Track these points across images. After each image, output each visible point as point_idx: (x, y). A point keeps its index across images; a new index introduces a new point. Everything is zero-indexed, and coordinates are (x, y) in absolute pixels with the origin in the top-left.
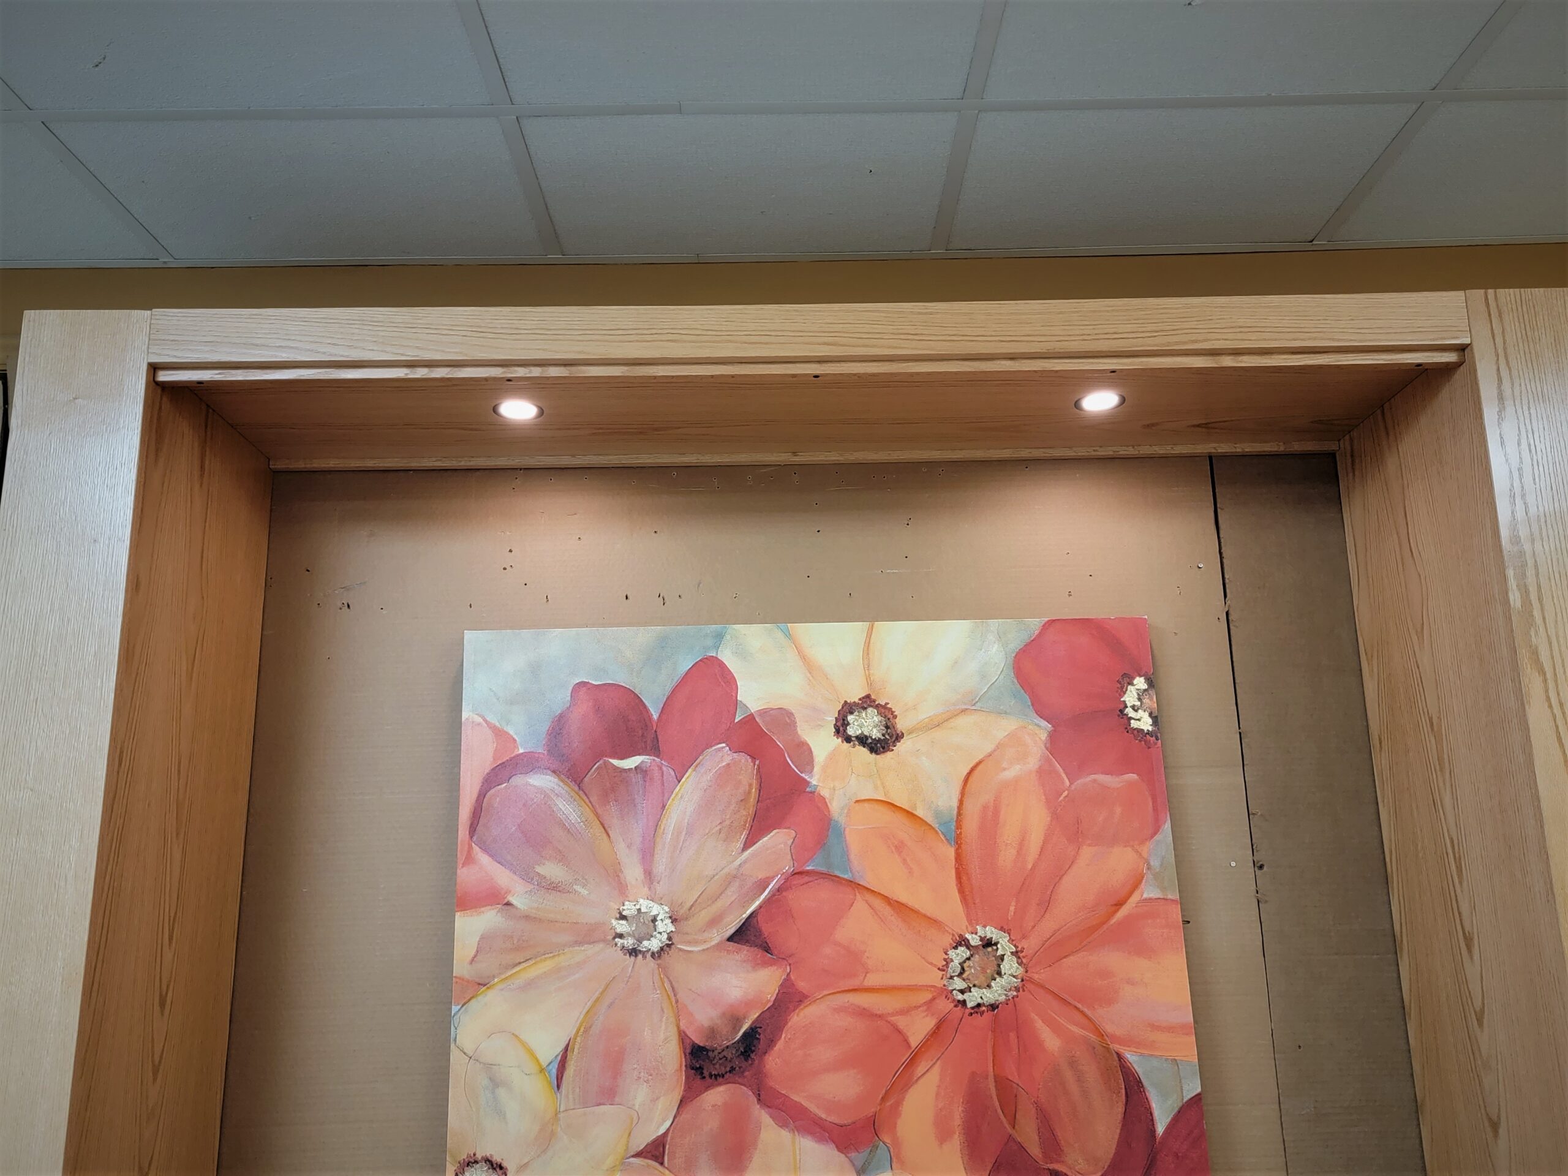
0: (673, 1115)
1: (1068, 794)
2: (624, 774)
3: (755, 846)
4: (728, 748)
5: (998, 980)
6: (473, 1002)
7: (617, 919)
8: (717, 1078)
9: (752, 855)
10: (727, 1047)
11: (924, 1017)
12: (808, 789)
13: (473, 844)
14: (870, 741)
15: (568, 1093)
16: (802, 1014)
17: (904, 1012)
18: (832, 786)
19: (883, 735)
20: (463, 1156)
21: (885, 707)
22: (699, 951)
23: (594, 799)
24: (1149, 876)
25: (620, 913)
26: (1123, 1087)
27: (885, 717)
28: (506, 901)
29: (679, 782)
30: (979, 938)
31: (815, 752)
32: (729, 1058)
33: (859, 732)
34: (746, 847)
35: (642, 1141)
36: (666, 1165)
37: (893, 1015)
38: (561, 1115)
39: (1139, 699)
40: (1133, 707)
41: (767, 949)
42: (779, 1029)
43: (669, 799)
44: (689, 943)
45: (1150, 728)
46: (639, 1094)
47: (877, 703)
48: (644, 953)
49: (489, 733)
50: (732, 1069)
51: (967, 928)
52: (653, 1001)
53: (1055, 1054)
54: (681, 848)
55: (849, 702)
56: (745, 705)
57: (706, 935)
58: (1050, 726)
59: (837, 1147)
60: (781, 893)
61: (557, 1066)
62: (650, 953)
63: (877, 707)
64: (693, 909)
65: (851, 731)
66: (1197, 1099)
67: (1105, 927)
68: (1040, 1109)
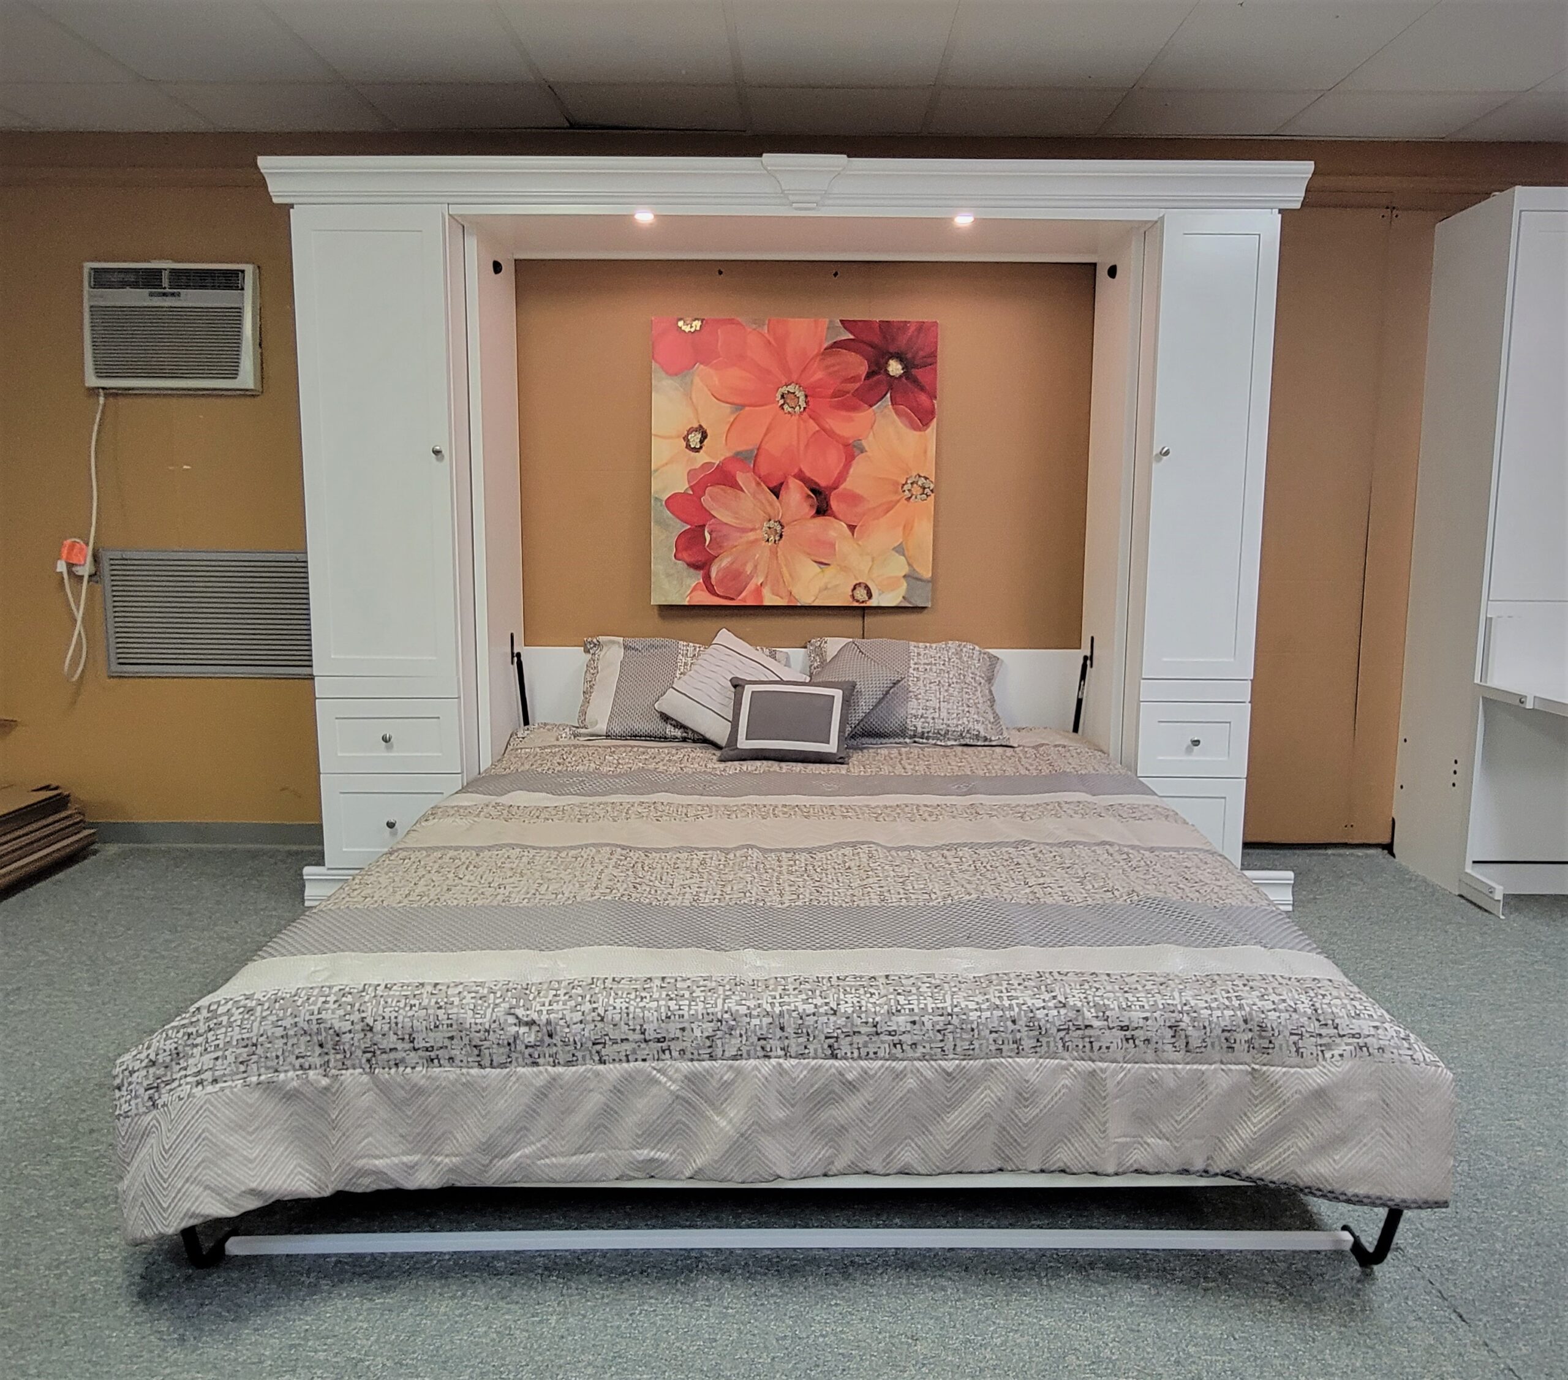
0: (840, 521)
1: (726, 358)
2: (712, 539)
3: (743, 487)
4: (703, 497)
5: (797, 393)
6: (797, 598)
7: (768, 542)
8: (828, 504)
9: (746, 488)
10: (817, 500)
11: (809, 424)
12: (721, 465)
13: (738, 599)
14: (702, 438)
15: (831, 561)
16: (806, 471)
17: (807, 432)
18: (719, 454)
19: (700, 432)
20: (851, 600)
21: (687, 431)
22: (782, 510)
23: (721, 551)
24: (759, 329)
25: (766, 540)
26: (836, 349)
27: (693, 431)
28: (760, 585)
29: (715, 517)
30: (780, 400)
31: (706, 461)
33: (698, 443)
34: (742, 491)
35: (849, 533)
36: (857, 524)
37: (808, 436)
38: (839, 563)
39: (688, 325)
40: (691, 327)
41: (782, 484)
42: (811, 480)
43: (723, 522)
44: (779, 514)
45: (700, 322)
46: (833, 534)
47: (686, 434)
48: (782, 532)
49: (692, 595)
50: (825, 499)
51: (776, 404)
52: (799, 528)
53: (824, 374)
54: (742, 517)
55: (685, 446)
56: (686, 489)
57: (776, 507)
58: (698, 363)
59: (853, 460)
60: (761, 477)
61: (822, 565)
63: (688, 435)
64: (766, 512)
65: (698, 446)
66: (841, 321)
68: (842, 382)
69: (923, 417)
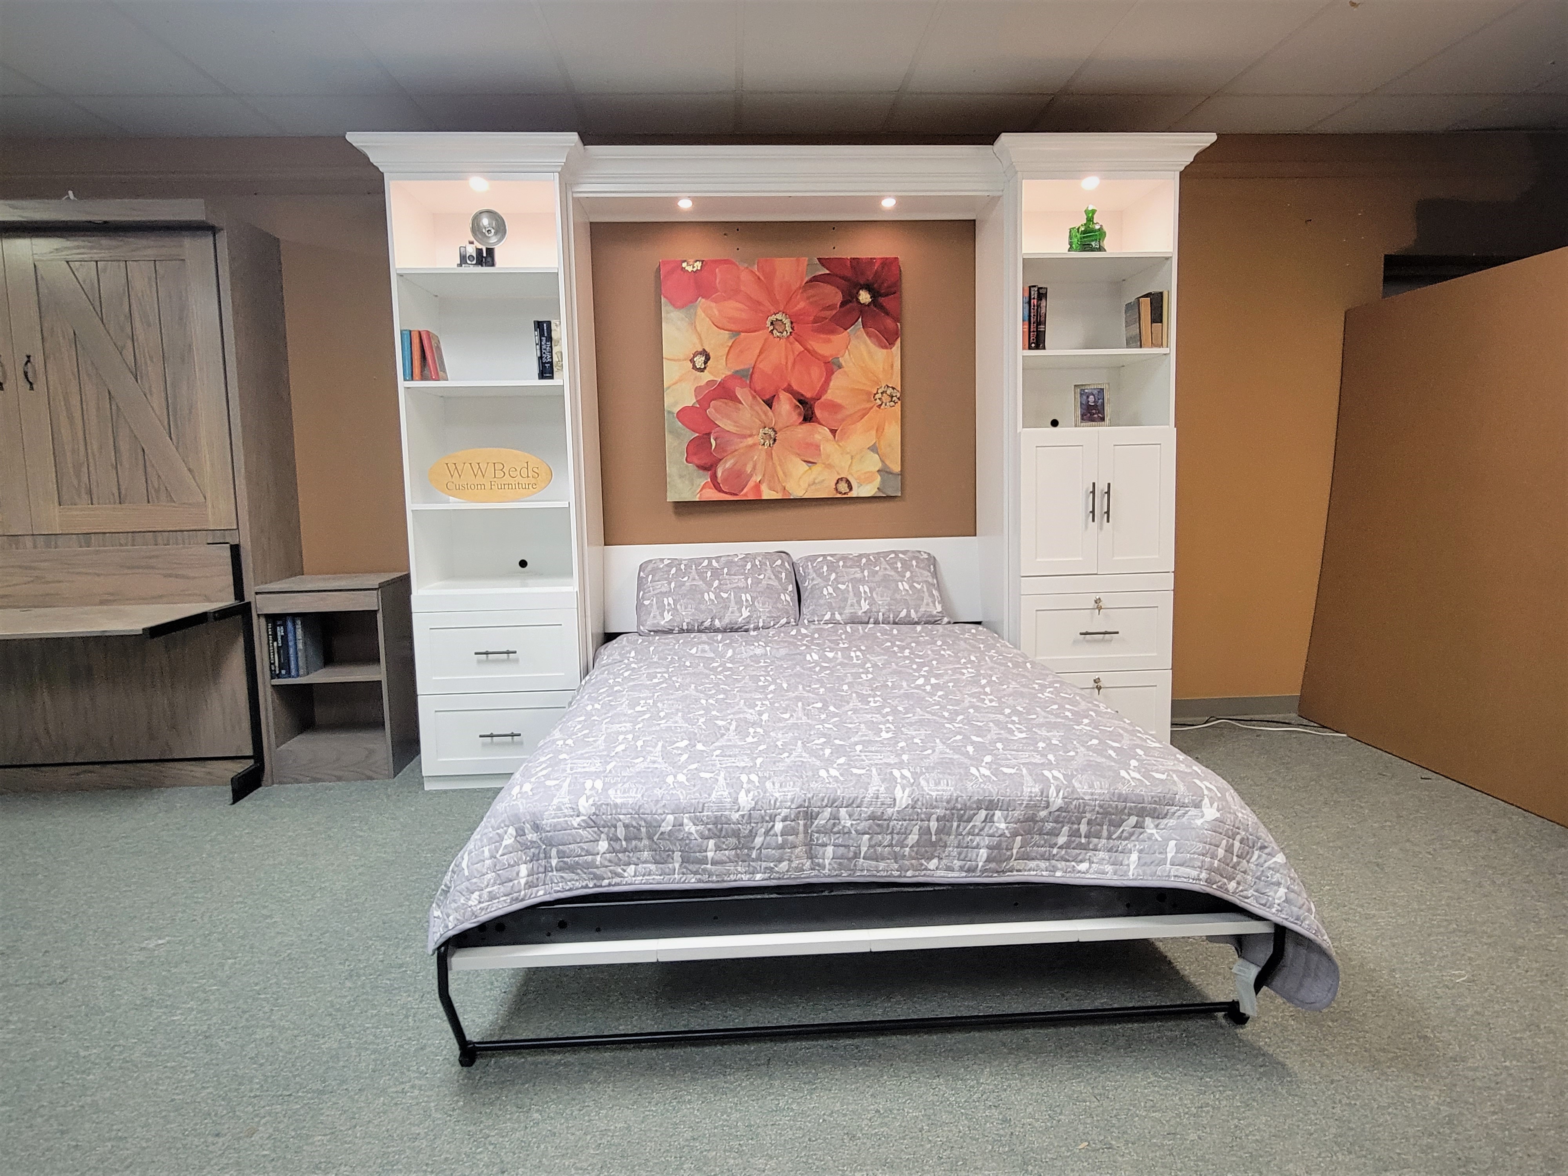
0: (823, 426)
1: (723, 293)
2: (717, 445)
3: (741, 400)
4: (708, 409)
5: (783, 320)
6: (790, 492)
7: (764, 446)
8: (813, 413)
9: (744, 401)
10: (804, 409)
11: (795, 346)
12: (722, 382)
13: (741, 494)
14: (706, 360)
15: (817, 460)
16: (794, 386)
17: (793, 352)
18: (721, 373)
19: (704, 355)
20: (835, 492)
21: (694, 355)
22: (774, 419)
23: (725, 454)
24: (750, 268)
25: (763, 444)
26: (815, 282)
27: (698, 354)
28: (758, 483)
29: (720, 426)
30: (770, 326)
31: (710, 379)
33: (703, 364)
34: (741, 403)
35: (831, 436)
36: (838, 428)
37: (794, 356)
38: (823, 462)
39: (690, 265)
40: (694, 267)
41: (774, 396)
42: (799, 393)
43: (725, 430)
44: (772, 422)
45: (701, 262)
46: (818, 437)
47: (692, 357)
48: (775, 437)
49: (704, 491)
50: (810, 408)
51: (767, 330)
52: (790, 433)
53: (805, 304)
54: (742, 425)
55: (692, 367)
56: (694, 403)
57: (769, 416)
58: (700, 297)
59: (833, 375)
60: (756, 391)
61: (809, 464)
62: (775, 435)
63: (694, 357)
64: (761, 421)
65: (702, 367)
66: (818, 259)
68: (821, 310)
69: (888, 338)
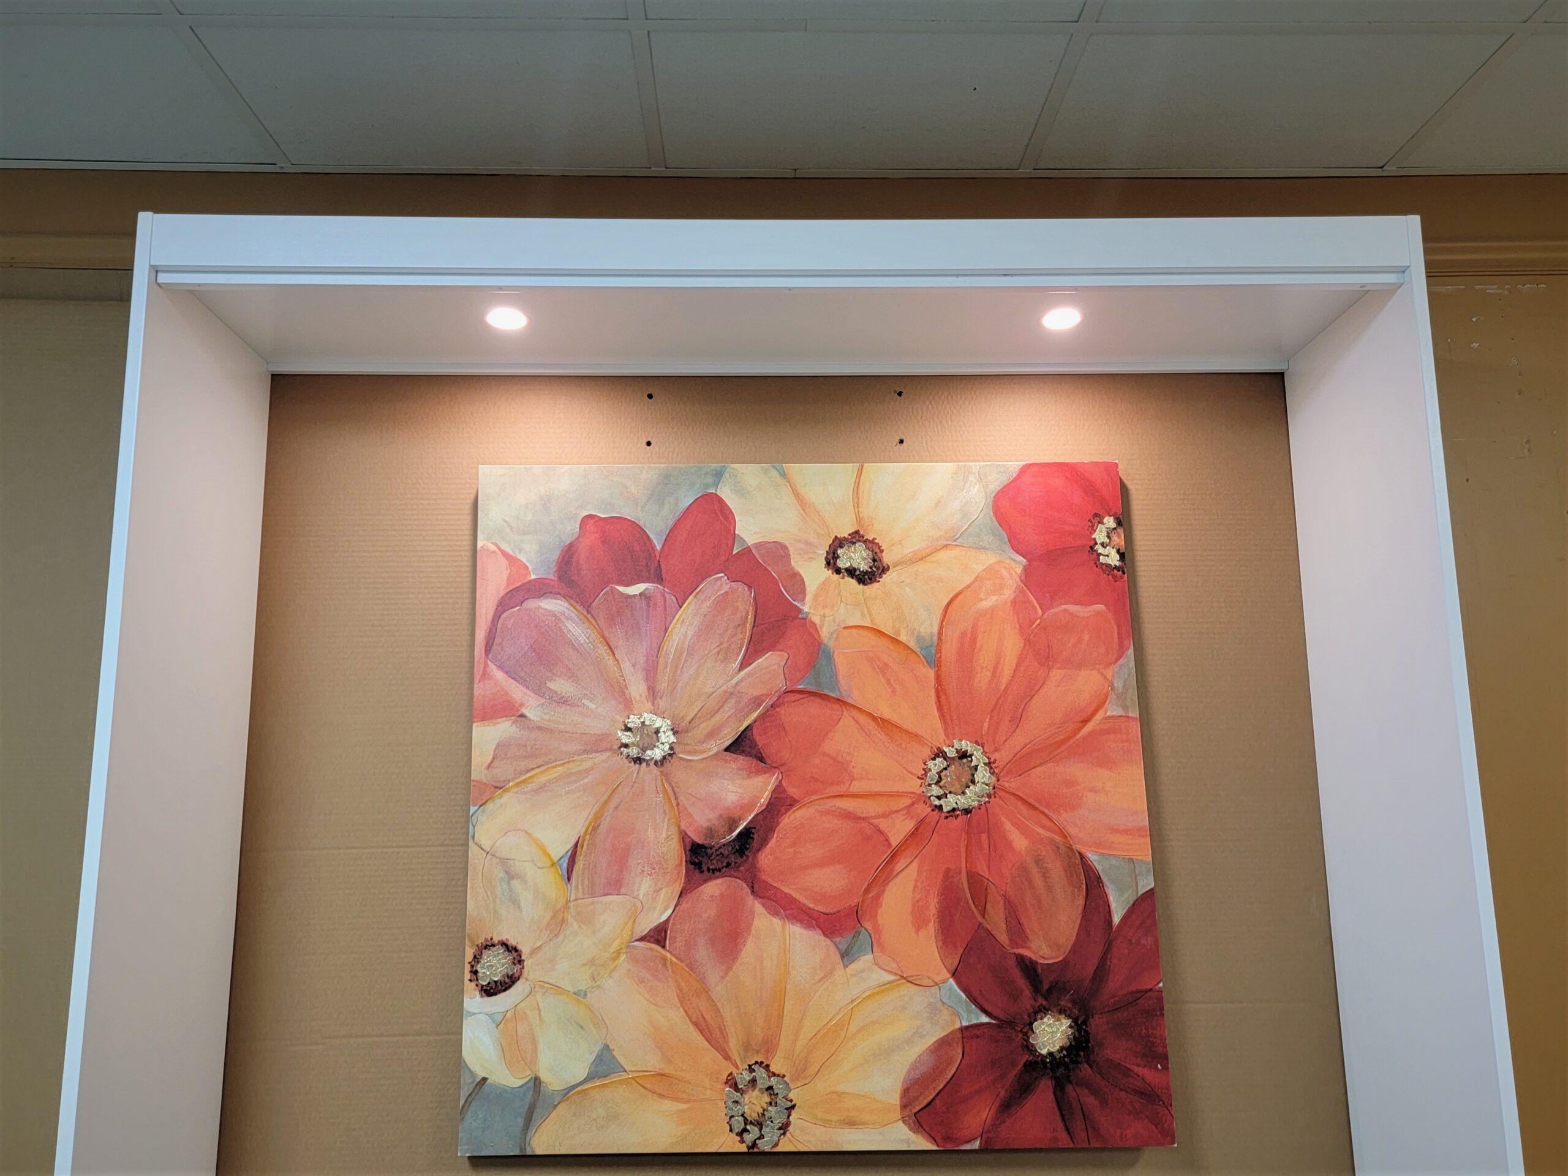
0: (675, 904)
1: (1040, 622)
2: (629, 600)
3: (750, 667)
4: (726, 578)
5: (971, 787)
6: (490, 806)
7: (622, 730)
8: (715, 872)
9: (748, 675)
10: (724, 845)
11: (904, 820)
12: (800, 616)
13: (489, 662)
14: (858, 573)
15: (578, 884)
16: (792, 817)
17: (885, 815)
18: (822, 613)
19: (871, 568)
20: (480, 941)
21: (873, 542)
22: (698, 760)
23: (602, 622)
24: (1112, 696)
25: (626, 726)
26: (1084, 882)
27: (872, 551)
28: (520, 713)
29: (681, 607)
30: (955, 751)
31: (807, 583)
32: (725, 855)
33: (848, 565)
34: (743, 666)
36: (668, 949)
37: (875, 817)
38: (571, 904)
39: (1109, 537)
41: (761, 759)
42: (771, 830)
43: (671, 623)
44: (689, 753)
45: (1118, 564)
46: (644, 886)
47: (865, 538)
48: (647, 761)
49: (503, 562)
50: (728, 865)
51: (945, 741)
52: (656, 804)
53: (1023, 853)
54: (682, 668)
55: (839, 537)
56: (742, 538)
57: (705, 745)
58: (1025, 560)
59: (823, 933)
60: (775, 709)
61: (567, 861)
62: (653, 761)
63: (865, 542)
64: (693, 722)
65: (842, 564)
66: (1150, 893)
67: (1074, 739)
68: (1008, 901)
69: (935, 1109)
